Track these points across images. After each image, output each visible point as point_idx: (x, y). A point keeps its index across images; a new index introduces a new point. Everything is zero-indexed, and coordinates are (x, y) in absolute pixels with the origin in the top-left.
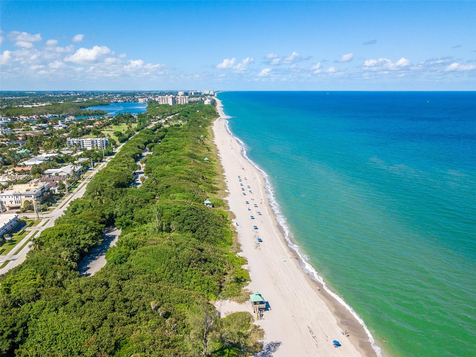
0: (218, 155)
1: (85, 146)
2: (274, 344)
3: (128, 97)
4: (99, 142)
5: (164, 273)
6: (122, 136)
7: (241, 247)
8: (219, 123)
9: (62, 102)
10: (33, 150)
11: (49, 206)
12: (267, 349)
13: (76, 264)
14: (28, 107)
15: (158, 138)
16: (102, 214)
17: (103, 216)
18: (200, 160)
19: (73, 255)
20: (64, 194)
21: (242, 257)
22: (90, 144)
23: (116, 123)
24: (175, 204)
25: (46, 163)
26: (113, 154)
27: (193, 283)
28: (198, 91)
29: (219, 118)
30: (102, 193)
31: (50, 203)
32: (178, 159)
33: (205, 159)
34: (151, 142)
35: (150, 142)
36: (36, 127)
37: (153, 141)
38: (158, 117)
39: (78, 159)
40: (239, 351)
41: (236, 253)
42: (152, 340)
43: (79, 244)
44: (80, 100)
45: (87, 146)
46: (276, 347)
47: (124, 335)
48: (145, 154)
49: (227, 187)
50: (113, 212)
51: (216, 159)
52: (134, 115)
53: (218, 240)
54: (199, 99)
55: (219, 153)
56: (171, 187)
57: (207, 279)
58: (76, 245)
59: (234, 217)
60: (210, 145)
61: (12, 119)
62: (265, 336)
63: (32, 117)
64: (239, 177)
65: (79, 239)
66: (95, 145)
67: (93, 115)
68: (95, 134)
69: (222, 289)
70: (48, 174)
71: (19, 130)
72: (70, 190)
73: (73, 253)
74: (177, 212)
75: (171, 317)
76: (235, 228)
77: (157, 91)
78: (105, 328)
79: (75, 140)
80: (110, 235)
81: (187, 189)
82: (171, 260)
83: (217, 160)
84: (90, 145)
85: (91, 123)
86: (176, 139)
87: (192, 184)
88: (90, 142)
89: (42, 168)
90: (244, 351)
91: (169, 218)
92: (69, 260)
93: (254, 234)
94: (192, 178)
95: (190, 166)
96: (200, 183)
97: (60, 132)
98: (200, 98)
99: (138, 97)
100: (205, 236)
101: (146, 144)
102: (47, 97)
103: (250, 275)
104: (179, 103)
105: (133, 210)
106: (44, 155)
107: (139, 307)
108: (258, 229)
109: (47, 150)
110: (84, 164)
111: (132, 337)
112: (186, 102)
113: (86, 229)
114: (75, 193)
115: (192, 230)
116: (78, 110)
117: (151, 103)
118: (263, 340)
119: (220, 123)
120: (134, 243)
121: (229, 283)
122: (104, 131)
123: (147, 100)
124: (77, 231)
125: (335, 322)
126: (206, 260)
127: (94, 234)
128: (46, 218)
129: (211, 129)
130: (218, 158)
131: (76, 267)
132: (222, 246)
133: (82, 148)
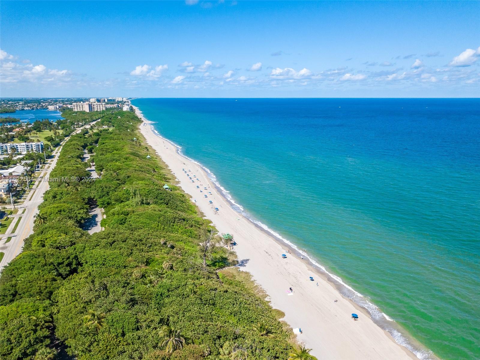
3: (34, 104)
4: (35, 146)
7: (204, 214)
12: (242, 262)
16: (82, 198)
18: (143, 158)
20: (26, 190)
21: (207, 220)
23: (38, 129)
26: (52, 157)
28: (111, 98)
29: (143, 123)
31: (19, 197)
32: (124, 157)
33: (147, 157)
35: (86, 145)
38: (81, 123)
41: (202, 218)
43: (77, 217)
45: (21, 150)
46: (247, 261)
49: (176, 177)
50: (91, 196)
52: (53, 122)
53: (186, 210)
54: (115, 105)
55: (157, 152)
56: (131, 177)
57: (189, 230)
59: (191, 197)
60: (146, 146)
64: (183, 170)
65: (76, 213)
66: (30, 149)
67: (7, 122)
68: (23, 140)
75: (175, 248)
79: (8, 145)
80: (93, 214)
81: (146, 177)
83: (158, 158)
84: (25, 150)
85: (11, 130)
86: (113, 141)
88: (25, 146)
93: (211, 206)
94: (145, 171)
95: (138, 162)
101: (83, 147)
103: (217, 229)
104: (96, 110)
107: (152, 243)
108: (212, 203)
111: (156, 257)
112: (103, 109)
114: (36, 189)
115: (165, 203)
117: (64, 110)
118: (238, 259)
119: (146, 127)
129: (139, 132)
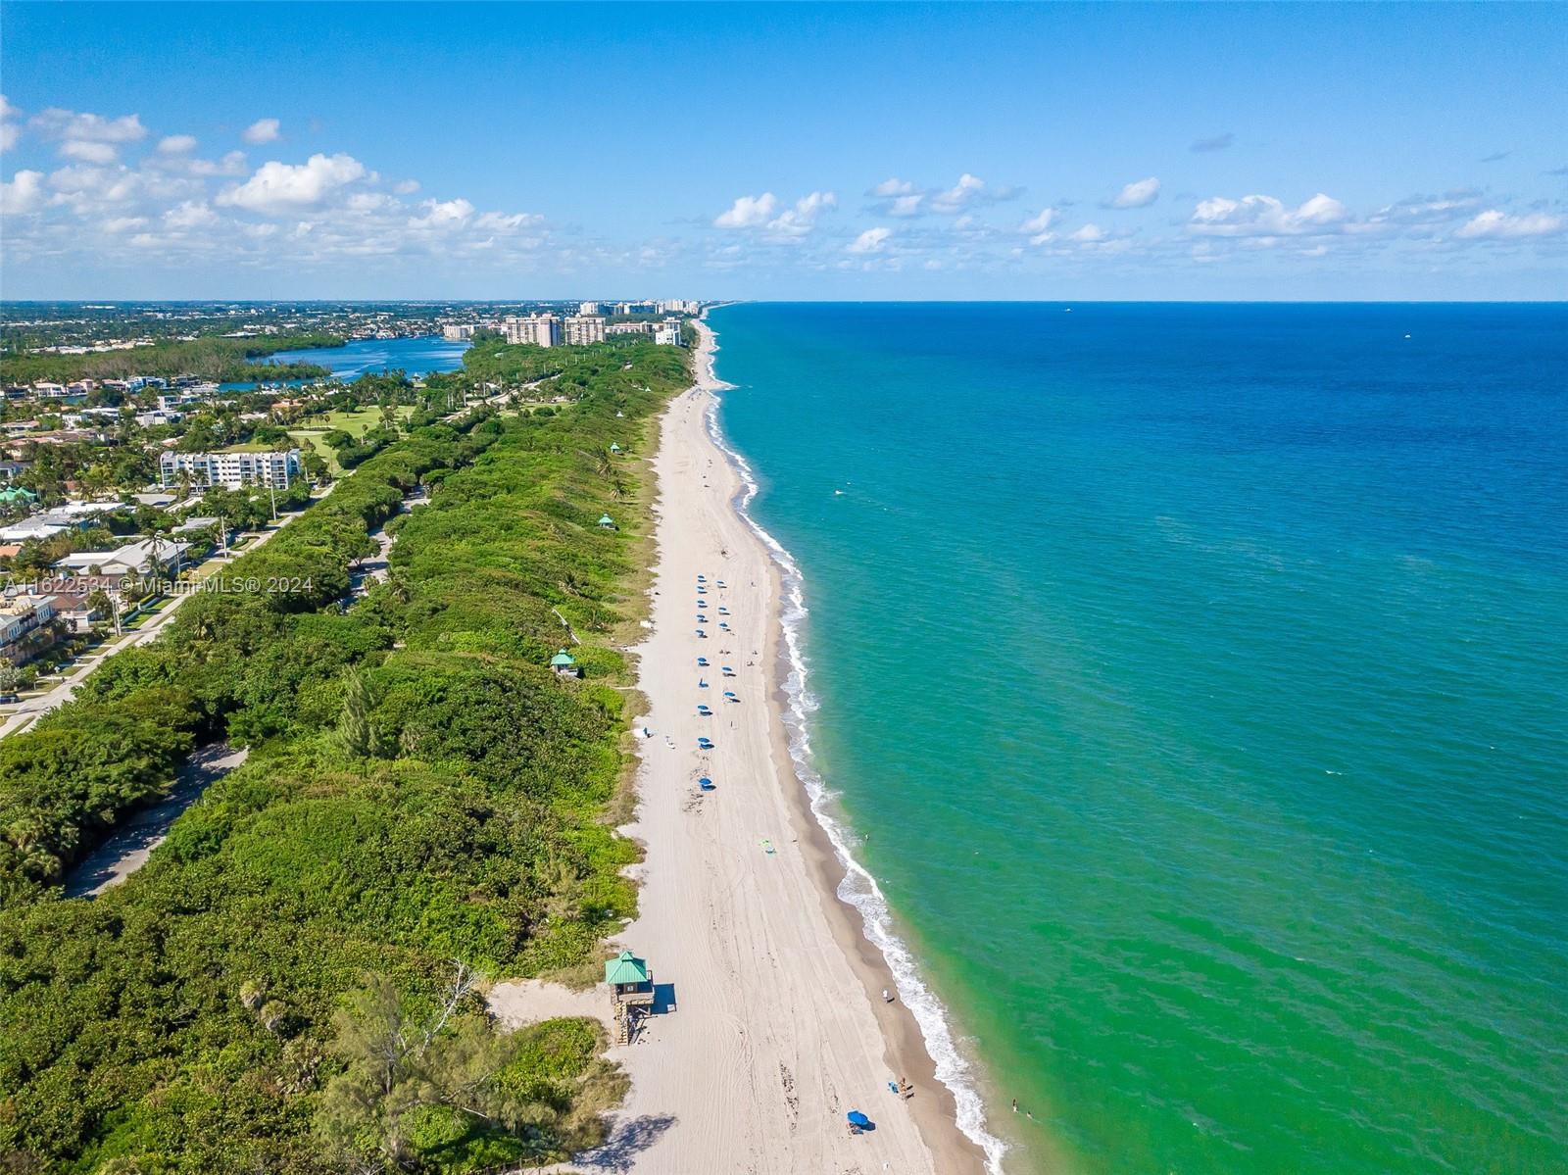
0: (654, 507)
1: (221, 478)
2: (649, 1122)
3: (413, 321)
4: (269, 464)
5: (329, 889)
6: (353, 447)
7: (638, 807)
8: (690, 403)
9: (191, 338)
10: (44, 492)
11: (45, 672)
12: (624, 1138)
13: (54, 862)
14: (74, 355)
15: (466, 453)
16: (195, 698)
17: (198, 705)
18: (584, 524)
19: (57, 833)
20: (108, 636)
21: (630, 840)
22: (238, 471)
23: (343, 403)
24: (439, 667)
25: (69, 533)
26: (308, 503)
27: (425, 924)
28: (646, 303)
29: (693, 389)
30: (219, 631)
31: (50, 664)
32: (504, 519)
33: (601, 521)
34: (443, 465)
35: (438, 464)
36: (79, 418)
37: (450, 461)
38: (492, 386)
39: (184, 520)
40: (520, 1146)
41: (612, 827)
42: (215, 1109)
43: (84, 796)
44: (252, 330)
45: (228, 477)
46: (654, 1132)
47: (120, 1094)
48: (409, 504)
49: (650, 611)
50: (233, 692)
51: (641, 520)
52: (417, 378)
53: (560, 783)
54: (640, 326)
55: (659, 502)
56: (449, 609)
57: (477, 910)
58: (71, 798)
59: (645, 708)
60: (636, 476)
61: (10, 391)
62: (628, 1097)
63: (77, 387)
64: (701, 579)
65: (86, 779)
66: (254, 474)
67: (281, 377)
68: (266, 440)
69: (529, 943)
70: (65, 568)
71: (23, 429)
72: (134, 620)
73: (57, 825)
74: (439, 690)
75: (306, 1033)
76: (637, 746)
77: (514, 303)
78: (63, 1071)
79: (189, 460)
80: (214, 768)
81: (500, 616)
82: (364, 848)
83: (646, 525)
84: (239, 477)
85: (265, 404)
86: (524, 454)
87: (525, 602)
88: (237, 465)
89: (54, 550)
90: (538, 1146)
91: (402, 712)
92: (36, 849)
93: (696, 763)
94: (534, 583)
95: (540, 544)
96: (557, 599)
97: (154, 434)
98: (645, 322)
99: (445, 320)
100: (515, 771)
101: (421, 471)
102: (147, 320)
103: (639, 899)
104: (573, 341)
105: (299, 684)
106: (75, 507)
107: (201, 1001)
108: (712, 746)
109: (88, 495)
110: (196, 538)
111: (146, 1101)
112: (596, 337)
113: (115, 746)
114: (146, 632)
115: (471, 752)
116: (234, 363)
117: (484, 339)
118: (619, 1112)
120: (259, 793)
121: (559, 923)
122: (302, 429)
123: (472, 331)
124: (82, 752)
125: (880, 1050)
126: (490, 849)
127: (143, 764)
128: (26, 711)
129: (656, 423)
130: (650, 515)
131: (55, 870)
132: (570, 803)
133: (210, 484)
